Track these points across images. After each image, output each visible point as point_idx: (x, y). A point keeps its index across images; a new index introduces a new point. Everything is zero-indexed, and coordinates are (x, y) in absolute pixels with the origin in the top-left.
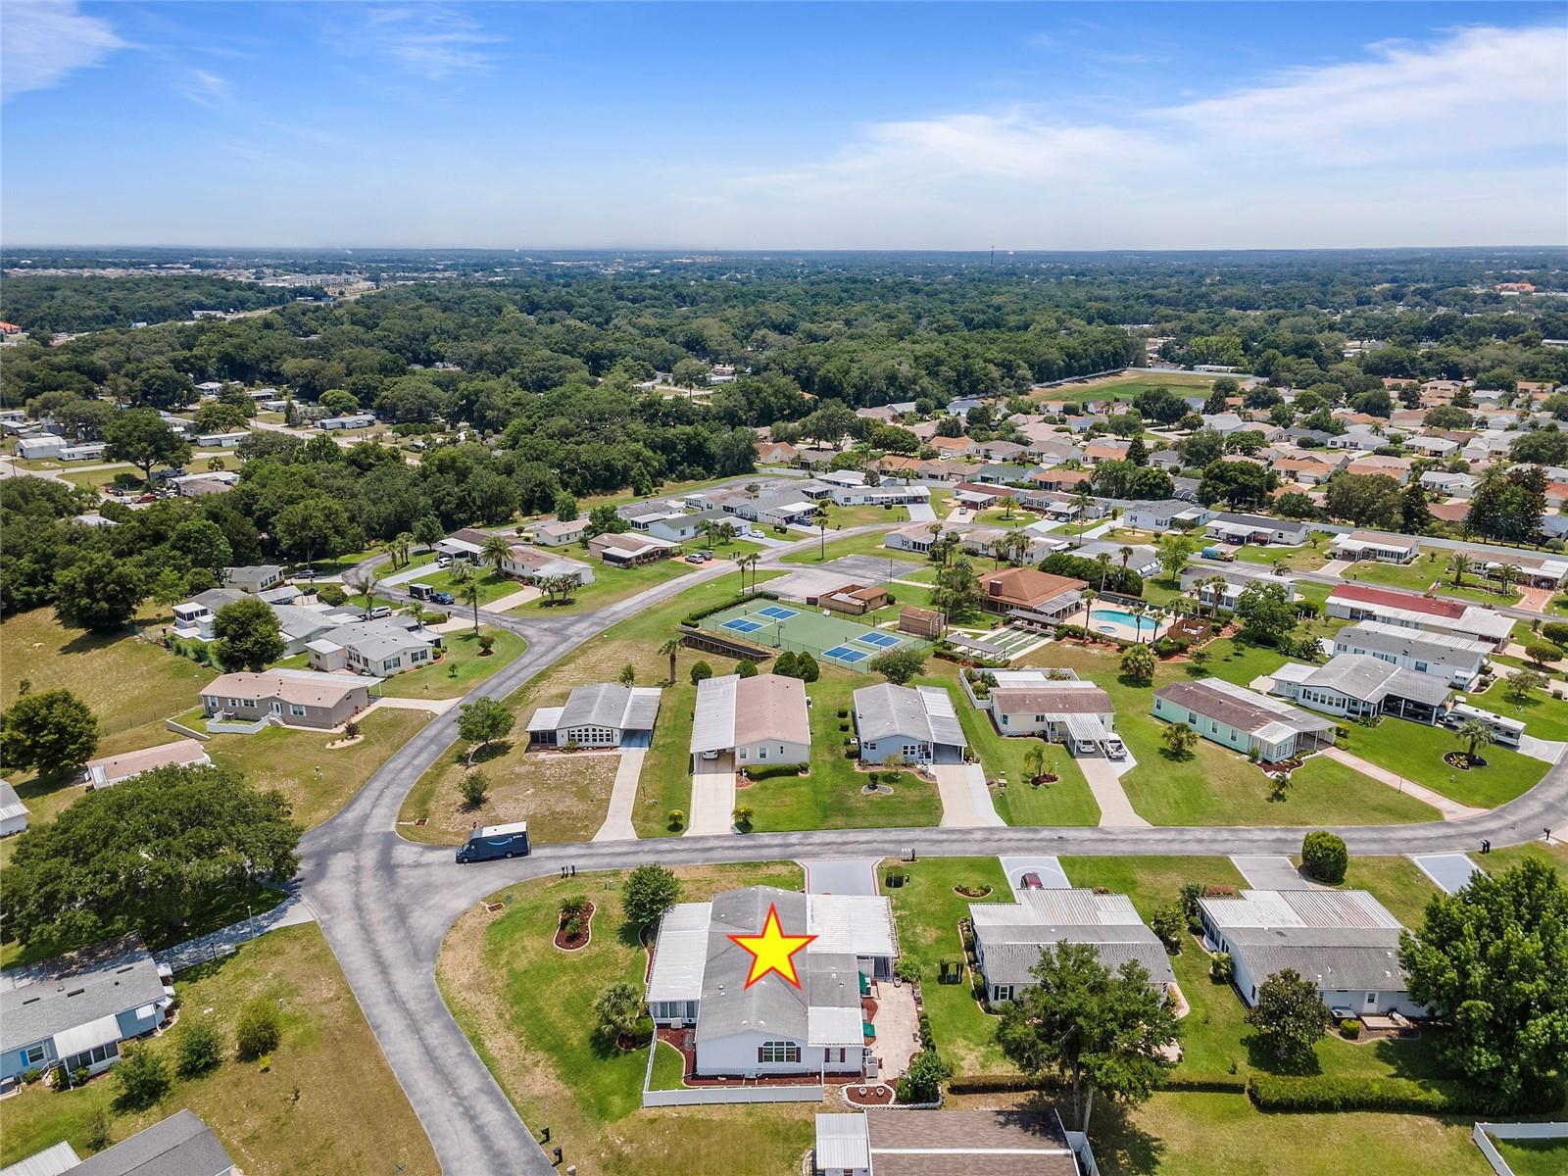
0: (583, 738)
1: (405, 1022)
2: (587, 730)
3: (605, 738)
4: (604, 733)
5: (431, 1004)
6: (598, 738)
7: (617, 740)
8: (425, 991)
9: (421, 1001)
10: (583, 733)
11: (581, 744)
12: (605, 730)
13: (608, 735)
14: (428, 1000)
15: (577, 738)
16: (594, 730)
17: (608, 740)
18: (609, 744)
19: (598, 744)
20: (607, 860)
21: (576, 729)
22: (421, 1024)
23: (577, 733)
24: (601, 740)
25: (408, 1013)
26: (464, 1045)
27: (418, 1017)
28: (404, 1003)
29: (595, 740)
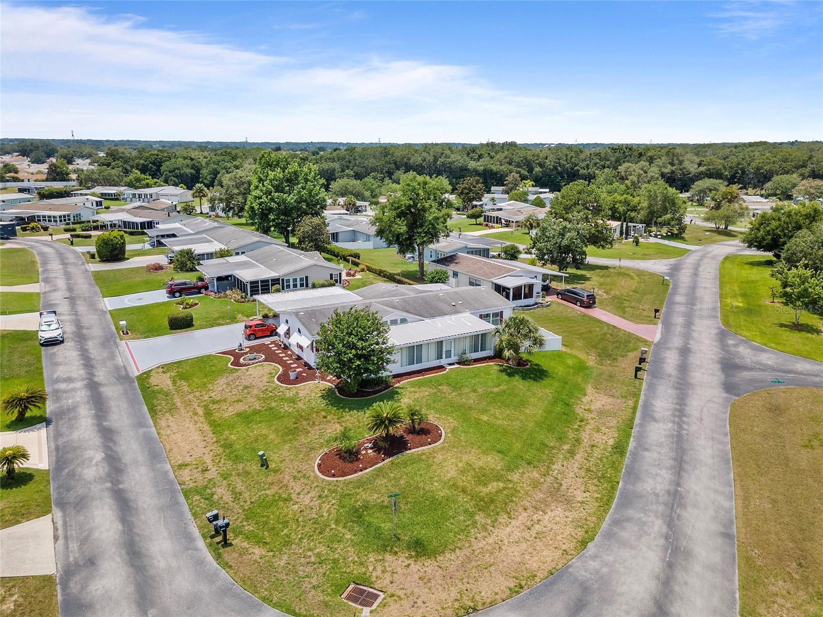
1: (684, 514)
5: (631, 512)
8: (624, 534)
9: (642, 524)
14: (628, 520)
22: (664, 498)
25: (672, 522)
26: (635, 454)
27: (661, 508)
28: (667, 538)
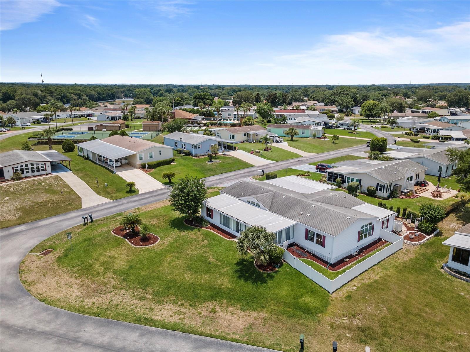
0: (25, 171)
2: (26, 165)
3: (40, 169)
4: (40, 166)
6: (35, 170)
7: (49, 169)
9: (49, 322)
10: (24, 167)
11: (23, 175)
12: (40, 163)
13: (42, 167)
15: (19, 171)
16: (32, 165)
17: (43, 170)
18: (44, 172)
19: (36, 173)
20: (105, 212)
21: (19, 166)
23: (19, 168)
24: (38, 171)
29: (33, 171)
